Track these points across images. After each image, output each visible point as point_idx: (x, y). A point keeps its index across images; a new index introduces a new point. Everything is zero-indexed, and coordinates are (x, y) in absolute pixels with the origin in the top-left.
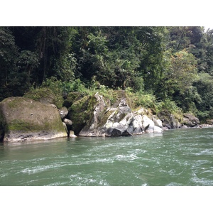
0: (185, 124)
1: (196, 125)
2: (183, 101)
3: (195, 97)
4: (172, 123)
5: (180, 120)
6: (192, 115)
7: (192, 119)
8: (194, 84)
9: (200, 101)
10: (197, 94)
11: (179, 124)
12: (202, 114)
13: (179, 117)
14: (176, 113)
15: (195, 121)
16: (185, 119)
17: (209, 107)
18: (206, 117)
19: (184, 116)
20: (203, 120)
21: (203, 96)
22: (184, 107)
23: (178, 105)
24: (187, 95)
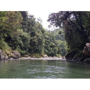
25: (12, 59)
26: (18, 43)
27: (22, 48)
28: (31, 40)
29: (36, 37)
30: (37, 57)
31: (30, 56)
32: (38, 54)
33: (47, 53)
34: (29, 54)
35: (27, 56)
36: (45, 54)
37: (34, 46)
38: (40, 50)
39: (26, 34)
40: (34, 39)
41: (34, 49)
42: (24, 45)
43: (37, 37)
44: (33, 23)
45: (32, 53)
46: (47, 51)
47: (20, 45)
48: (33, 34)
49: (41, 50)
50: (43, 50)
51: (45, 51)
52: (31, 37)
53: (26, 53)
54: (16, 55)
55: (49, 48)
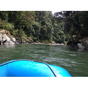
0: (27, 42)
1: (32, 42)
2: (28, 32)
3: (33, 31)
4: (22, 41)
5: (25, 40)
6: (31, 38)
7: (31, 40)
8: (33, 26)
10: (34, 30)
11: (25, 42)
12: (34, 38)
13: (25, 38)
15: (32, 41)
16: (28, 40)
17: (37, 36)
18: (36, 40)
19: (28, 38)
21: (36, 31)
22: (28, 35)
23: (26, 33)
24: (30, 30)
25: (28, 43)
26: (32, 31)
27: (34, 36)
28: (41, 29)
29: (45, 26)
30: (45, 43)
31: (40, 42)
32: (47, 41)
33: (55, 40)
34: (40, 40)
35: (38, 41)
36: (53, 41)
37: (44, 33)
38: (48, 37)
39: (37, 24)
40: (44, 28)
41: (43, 36)
42: (36, 33)
43: (47, 25)
44: (44, 13)
45: (42, 40)
46: (55, 38)
47: (33, 33)
48: (43, 24)
49: (50, 37)
50: (52, 37)
51: (53, 38)
52: (41, 26)
53: (37, 40)
54: (31, 41)
55: (58, 36)
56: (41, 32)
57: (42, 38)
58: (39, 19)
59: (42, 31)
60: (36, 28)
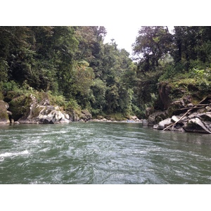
0: (82, 118)
1: (89, 119)
2: (82, 100)
3: (91, 98)
4: (74, 117)
5: (79, 115)
6: (87, 111)
7: (87, 114)
8: (91, 87)
9: (94, 101)
10: (92, 96)
11: (78, 118)
12: (94, 111)
13: (79, 112)
14: (77, 109)
15: (89, 116)
16: (82, 114)
17: (99, 106)
18: (97, 114)
19: (82, 112)
20: (95, 115)
21: (96, 97)
22: (83, 105)
23: (79, 103)
24: (86, 96)
56: (106, 99)
57: (110, 110)
58: (103, 72)
59: (109, 97)
60: (96, 91)
